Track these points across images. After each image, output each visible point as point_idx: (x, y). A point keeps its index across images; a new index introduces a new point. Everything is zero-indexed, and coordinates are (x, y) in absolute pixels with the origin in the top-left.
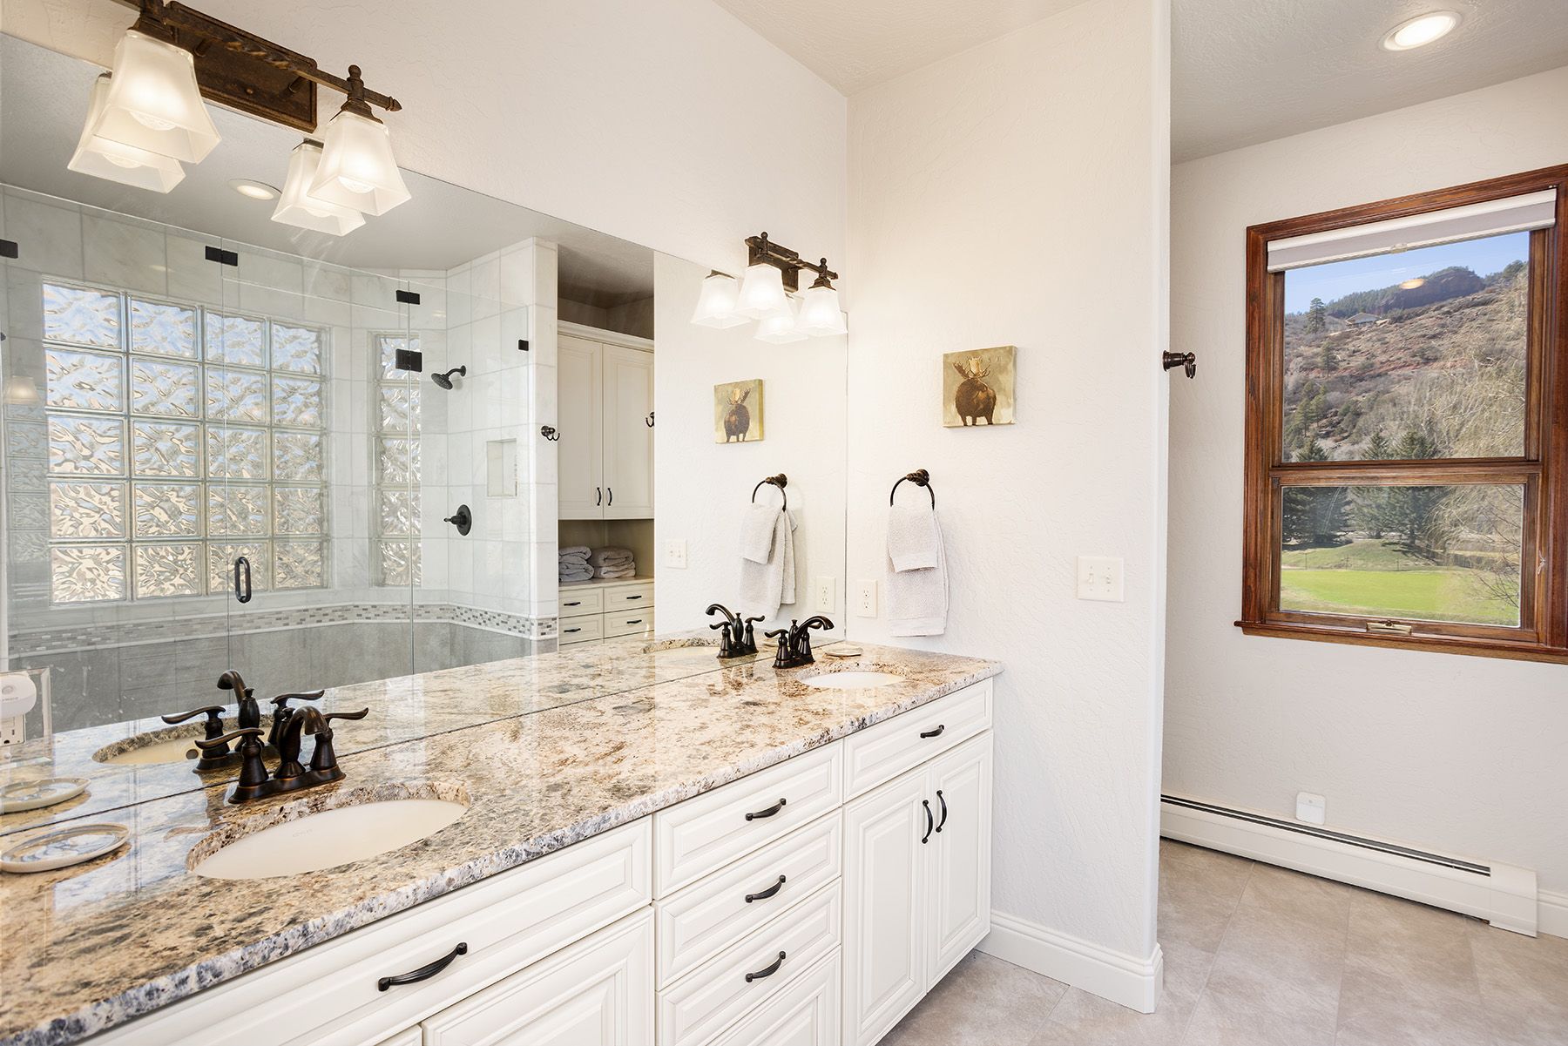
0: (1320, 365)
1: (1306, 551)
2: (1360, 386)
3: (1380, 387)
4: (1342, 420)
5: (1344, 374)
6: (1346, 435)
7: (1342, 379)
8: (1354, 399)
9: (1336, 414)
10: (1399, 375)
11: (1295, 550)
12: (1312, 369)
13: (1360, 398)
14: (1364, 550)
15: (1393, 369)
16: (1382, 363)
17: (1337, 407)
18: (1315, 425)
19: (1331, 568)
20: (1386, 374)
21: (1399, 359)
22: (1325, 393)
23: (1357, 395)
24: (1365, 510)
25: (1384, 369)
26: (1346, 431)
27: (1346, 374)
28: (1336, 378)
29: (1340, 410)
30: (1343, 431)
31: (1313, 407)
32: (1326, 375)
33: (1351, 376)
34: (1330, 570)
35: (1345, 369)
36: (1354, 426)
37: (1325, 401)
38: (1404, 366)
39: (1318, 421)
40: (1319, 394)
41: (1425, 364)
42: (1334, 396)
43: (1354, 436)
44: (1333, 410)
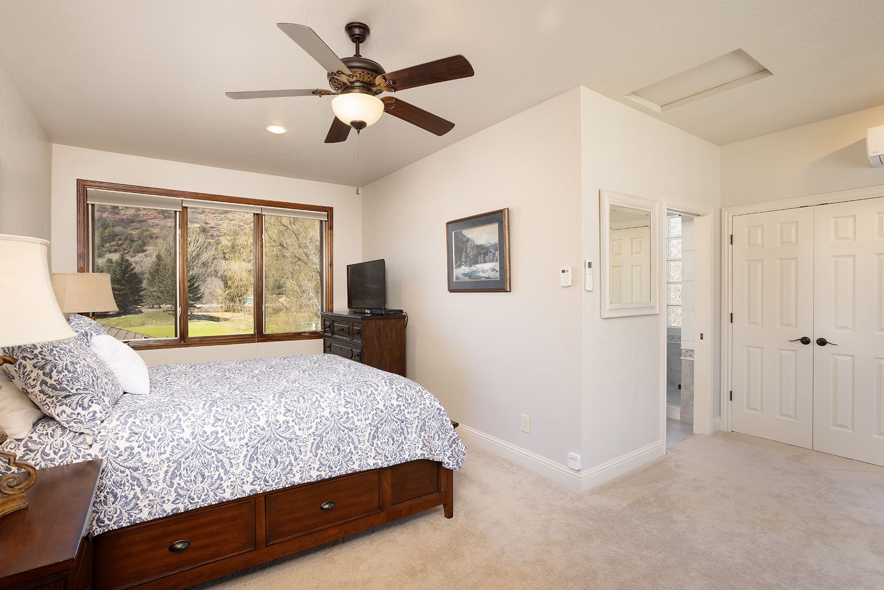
0: (109, 210)
1: (121, 317)
2: (133, 226)
3: (144, 228)
4: (124, 243)
5: (123, 218)
6: (127, 252)
7: (123, 220)
8: (130, 232)
9: (120, 239)
10: (153, 223)
11: (114, 317)
12: (104, 212)
13: (133, 232)
14: (155, 315)
15: (149, 219)
16: (144, 215)
17: (121, 236)
18: (108, 245)
19: (138, 326)
20: (146, 221)
21: (152, 214)
22: (113, 226)
23: (131, 230)
24: (154, 293)
25: (145, 218)
26: (127, 250)
27: (125, 217)
28: (119, 219)
29: (122, 238)
30: (124, 249)
31: (107, 234)
32: (113, 217)
33: (128, 219)
34: (138, 327)
35: (124, 215)
36: (131, 248)
37: (113, 232)
38: (155, 218)
39: (109, 242)
40: (109, 226)
41: (165, 219)
42: (118, 229)
43: (131, 253)
44: (118, 237)
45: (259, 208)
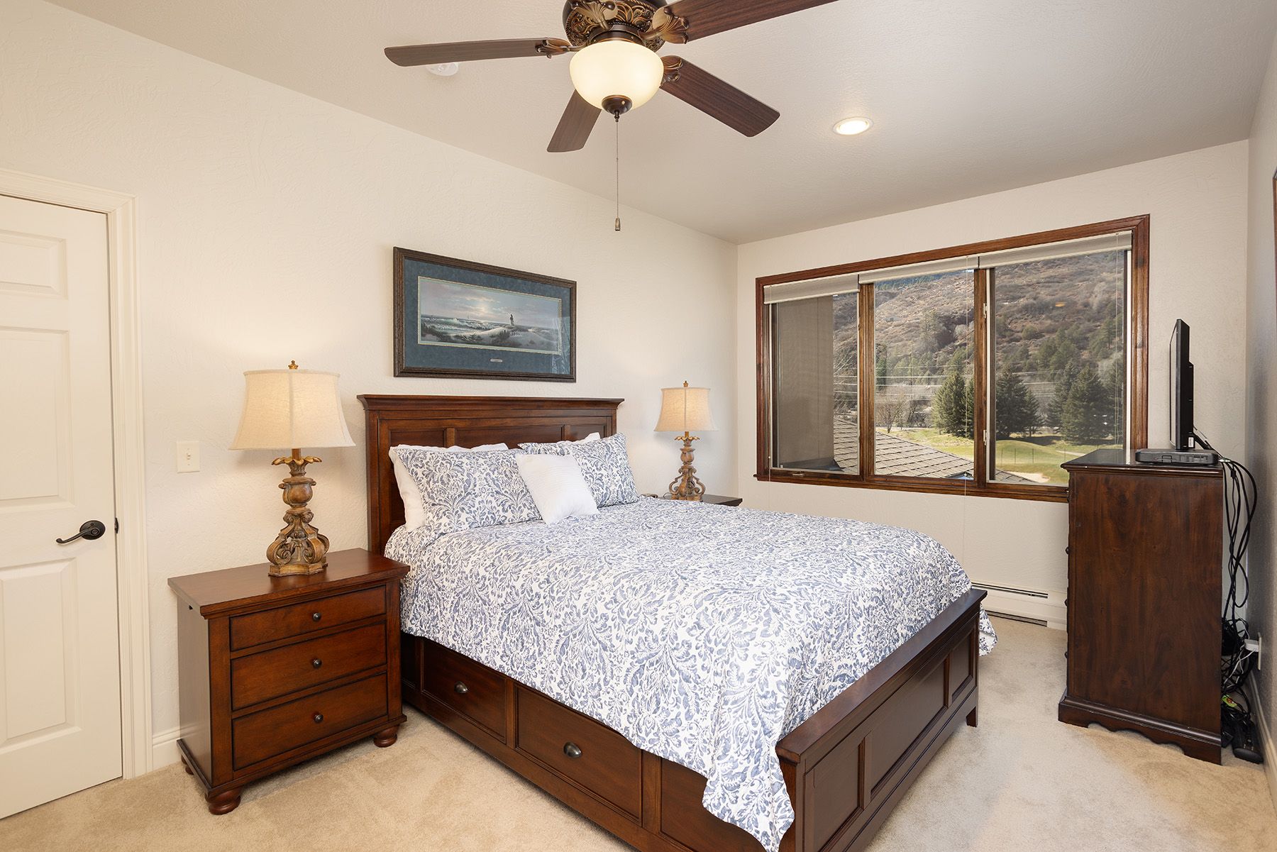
45: (974, 258)
